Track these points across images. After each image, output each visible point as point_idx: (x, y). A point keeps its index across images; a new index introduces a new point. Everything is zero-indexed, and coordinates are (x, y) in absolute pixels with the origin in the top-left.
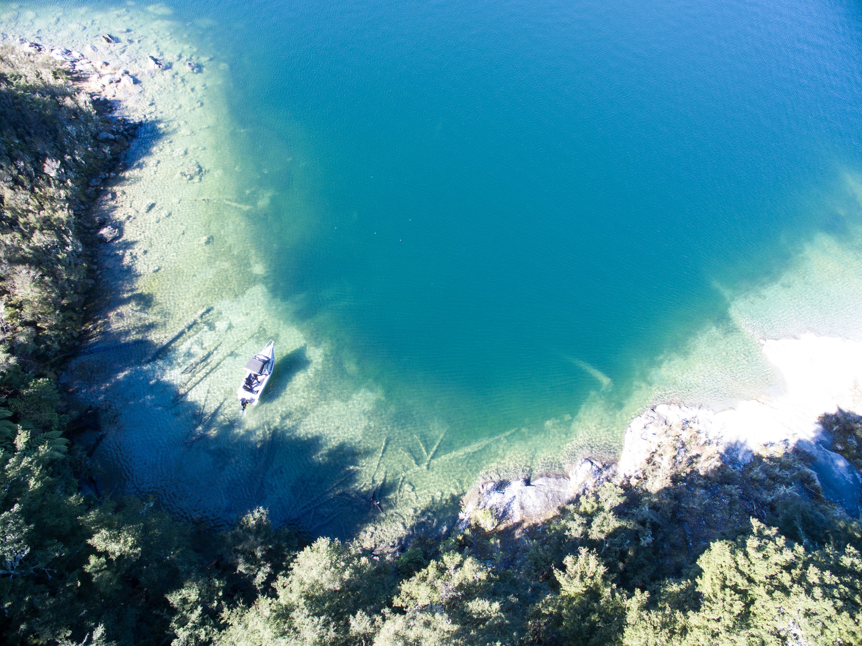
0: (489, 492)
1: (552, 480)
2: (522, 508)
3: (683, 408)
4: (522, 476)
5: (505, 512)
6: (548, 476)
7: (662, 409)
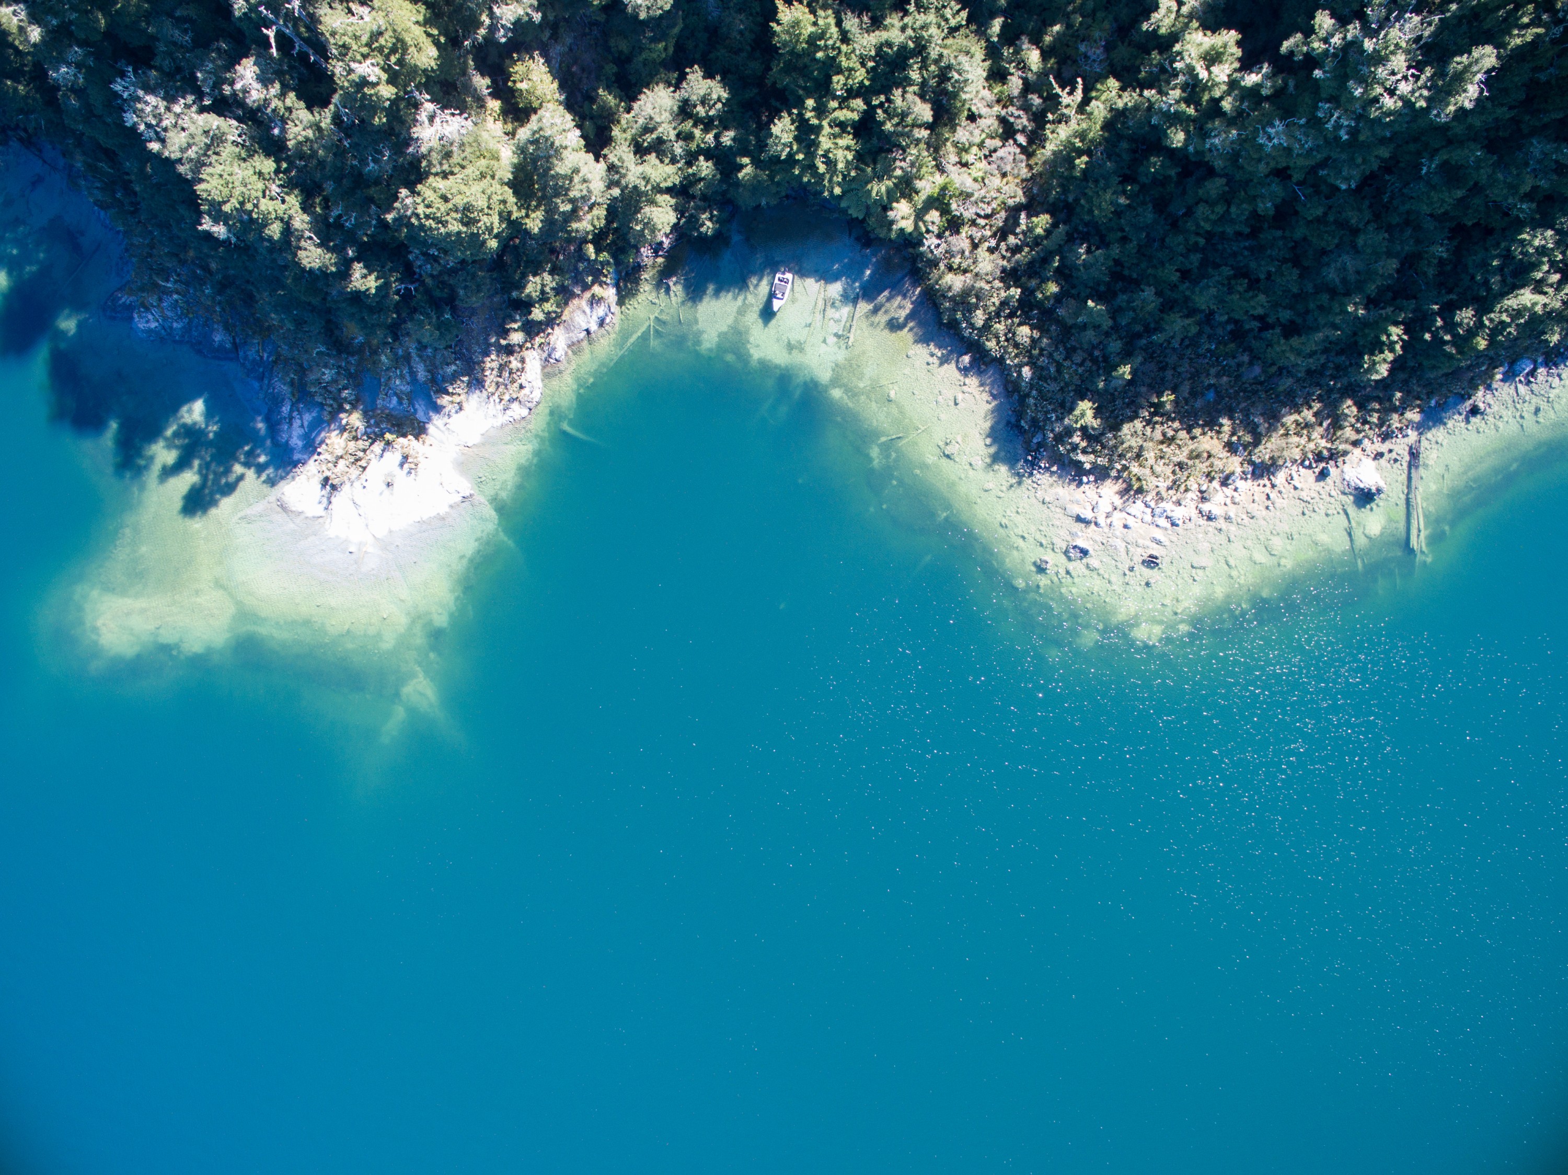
0: (606, 315)
1: (575, 340)
2: (584, 312)
3: (511, 420)
4: (593, 335)
5: (592, 304)
6: (578, 341)
7: (525, 412)
